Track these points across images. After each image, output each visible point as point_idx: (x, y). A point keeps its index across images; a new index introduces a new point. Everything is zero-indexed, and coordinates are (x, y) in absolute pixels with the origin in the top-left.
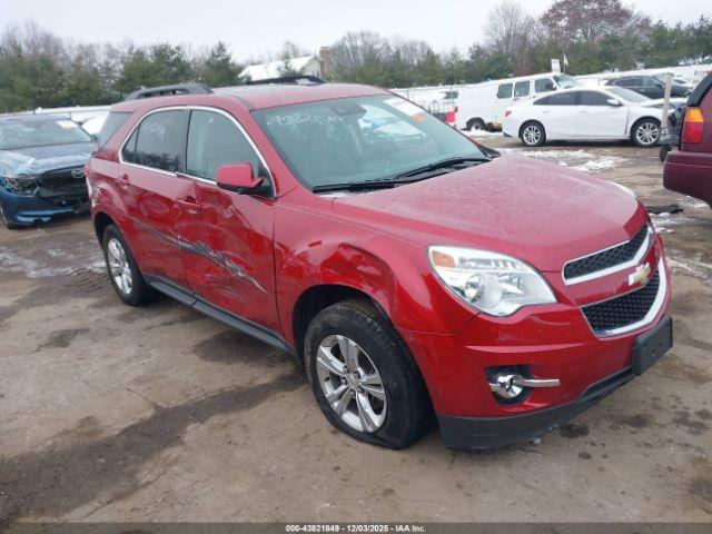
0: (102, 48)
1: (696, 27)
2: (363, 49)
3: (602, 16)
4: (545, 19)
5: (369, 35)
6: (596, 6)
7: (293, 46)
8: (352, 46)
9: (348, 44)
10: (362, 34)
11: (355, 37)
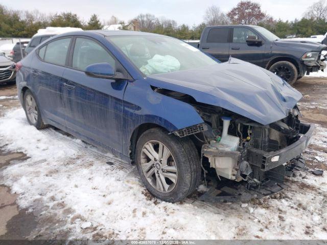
0: (24, 12)
1: (294, 22)
2: (146, 22)
3: (253, 15)
4: (229, 15)
5: (150, 16)
6: (250, 10)
7: (115, 18)
8: (142, 20)
9: (140, 19)
10: (147, 15)
11: (144, 16)
